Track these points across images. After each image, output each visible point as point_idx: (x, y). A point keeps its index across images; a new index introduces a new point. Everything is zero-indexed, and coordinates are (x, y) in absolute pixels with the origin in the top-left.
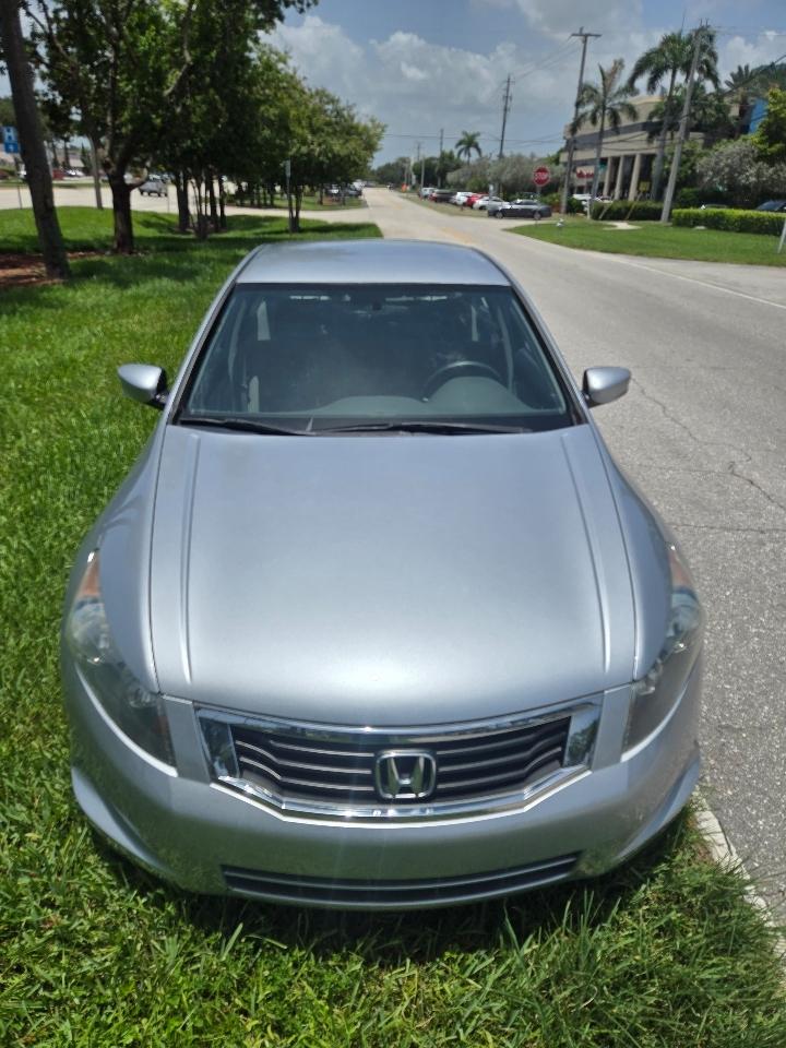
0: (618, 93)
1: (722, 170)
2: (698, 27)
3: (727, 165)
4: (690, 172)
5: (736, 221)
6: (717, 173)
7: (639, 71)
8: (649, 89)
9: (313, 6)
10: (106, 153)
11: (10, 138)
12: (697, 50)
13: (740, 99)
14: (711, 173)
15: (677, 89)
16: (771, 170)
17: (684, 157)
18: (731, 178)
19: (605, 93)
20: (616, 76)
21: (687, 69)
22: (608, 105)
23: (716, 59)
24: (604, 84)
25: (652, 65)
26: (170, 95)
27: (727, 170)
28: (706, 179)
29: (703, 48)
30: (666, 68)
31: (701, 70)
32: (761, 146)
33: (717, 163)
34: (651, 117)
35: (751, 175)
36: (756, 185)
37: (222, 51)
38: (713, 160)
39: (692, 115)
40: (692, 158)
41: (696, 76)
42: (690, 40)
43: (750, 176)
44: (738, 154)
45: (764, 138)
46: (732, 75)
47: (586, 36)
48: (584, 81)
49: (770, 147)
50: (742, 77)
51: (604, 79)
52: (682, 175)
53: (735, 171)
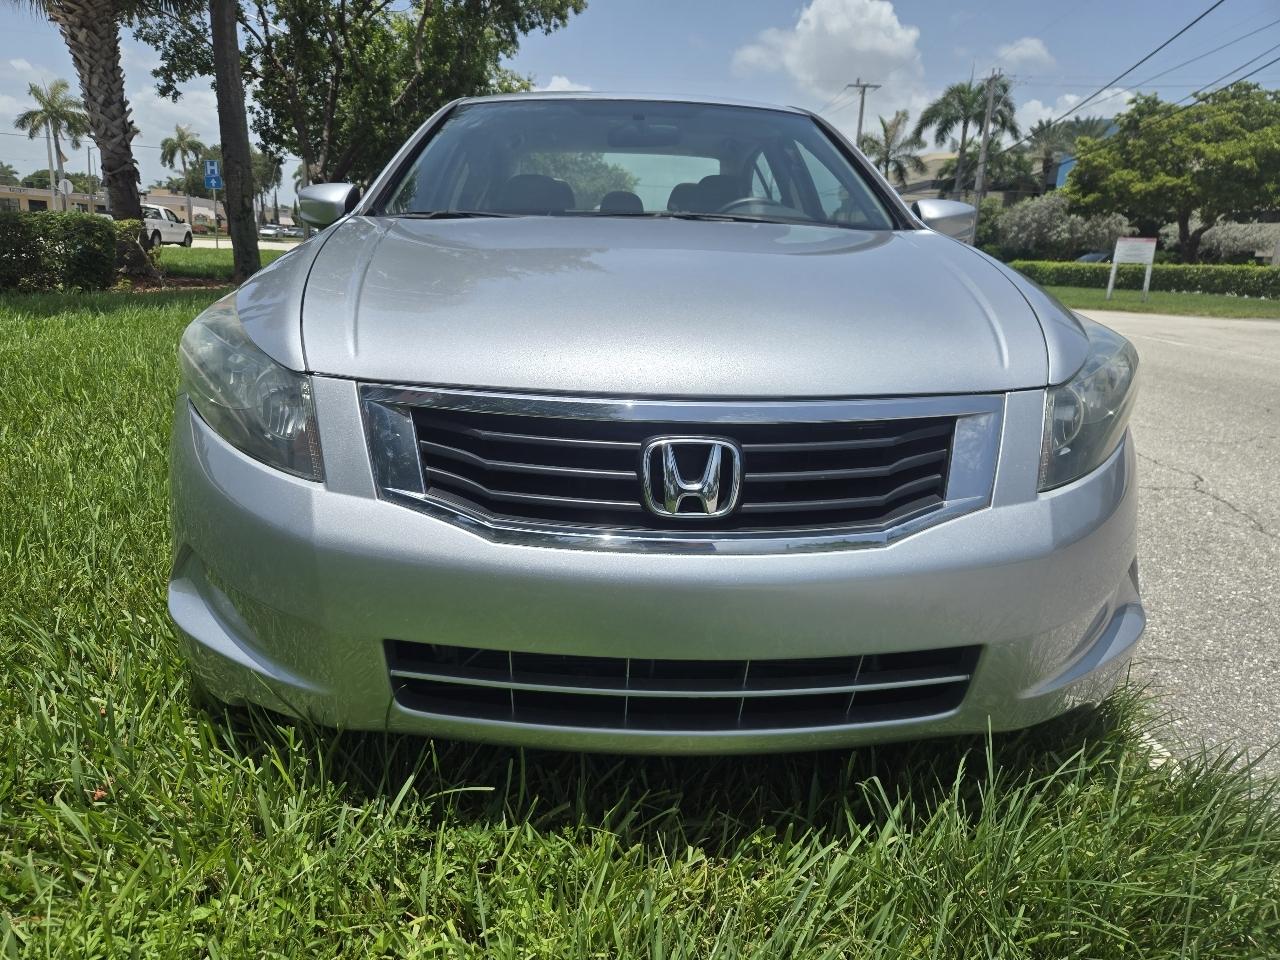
0: (902, 144)
1: (1029, 225)
2: (990, 76)
3: (1034, 220)
4: (990, 231)
5: (1051, 273)
6: (1023, 228)
7: (925, 122)
8: (937, 141)
9: (560, 27)
10: (319, 169)
11: (213, 171)
12: (991, 100)
13: (1043, 156)
14: (1015, 228)
15: (969, 145)
16: (1087, 226)
17: (983, 216)
18: (1041, 235)
19: (888, 145)
20: (900, 127)
21: (980, 119)
22: (891, 158)
23: (1012, 109)
24: (886, 136)
25: (941, 116)
26: (397, 106)
27: (1034, 225)
28: (1011, 235)
29: (998, 99)
30: (957, 119)
31: (994, 121)
32: (1073, 197)
33: (1022, 218)
34: (941, 174)
35: (1063, 230)
36: (1070, 242)
37: (457, 64)
38: (1018, 215)
39: (988, 173)
40: (992, 217)
41: (991, 127)
42: (981, 90)
43: (1061, 232)
44: (1046, 208)
45: (1076, 188)
46: (1032, 130)
47: (864, 87)
48: (863, 131)
49: (1084, 196)
50: (1043, 131)
51: (886, 130)
52: (982, 234)
53: (1045, 226)
